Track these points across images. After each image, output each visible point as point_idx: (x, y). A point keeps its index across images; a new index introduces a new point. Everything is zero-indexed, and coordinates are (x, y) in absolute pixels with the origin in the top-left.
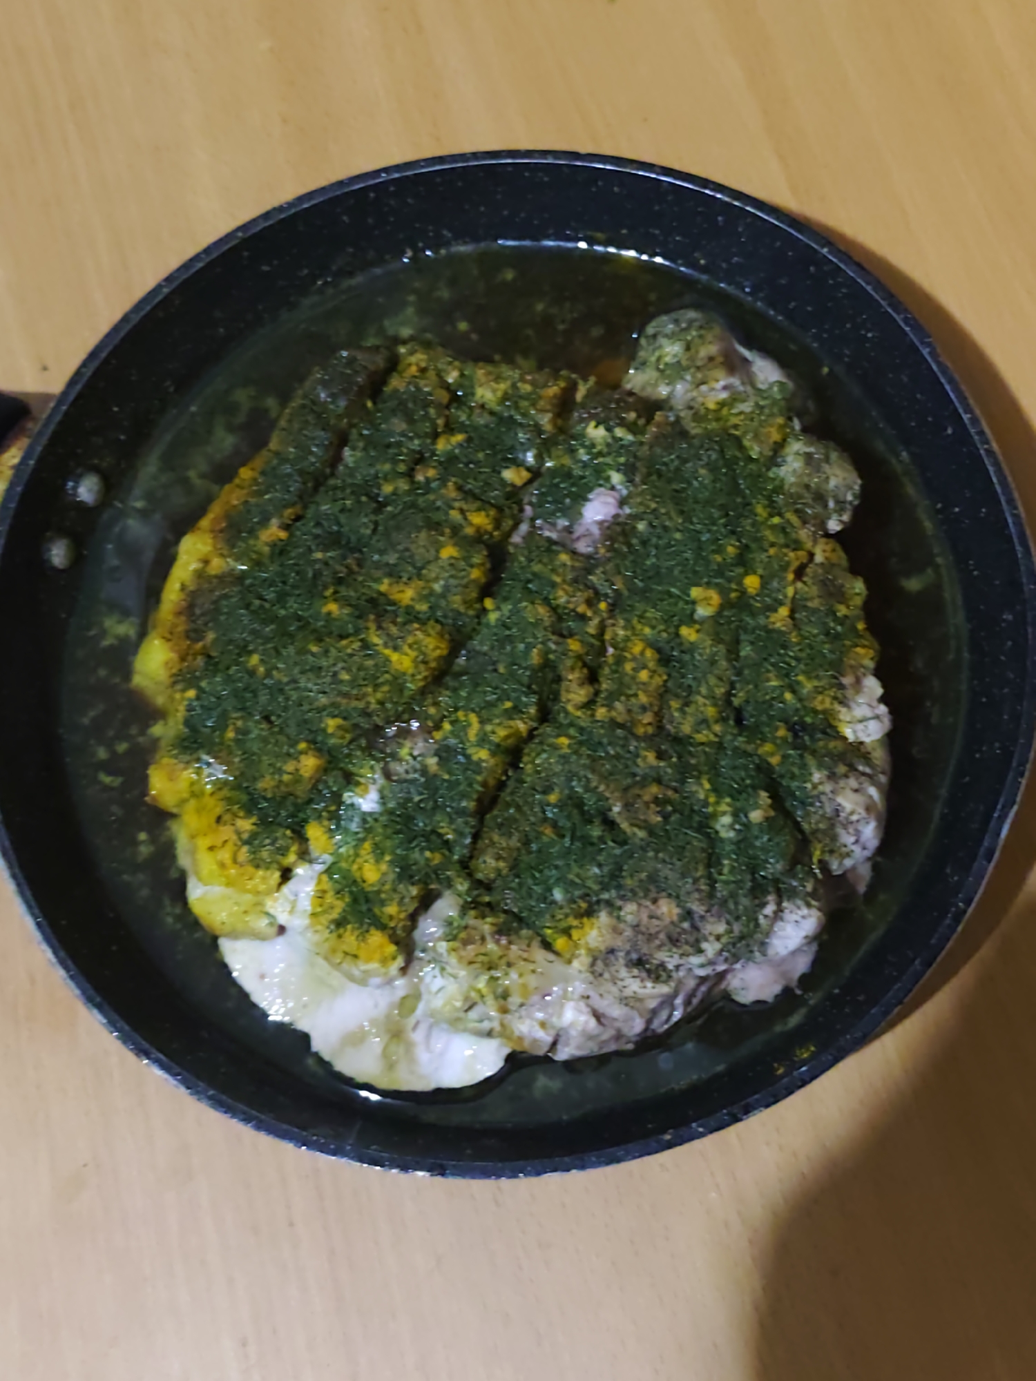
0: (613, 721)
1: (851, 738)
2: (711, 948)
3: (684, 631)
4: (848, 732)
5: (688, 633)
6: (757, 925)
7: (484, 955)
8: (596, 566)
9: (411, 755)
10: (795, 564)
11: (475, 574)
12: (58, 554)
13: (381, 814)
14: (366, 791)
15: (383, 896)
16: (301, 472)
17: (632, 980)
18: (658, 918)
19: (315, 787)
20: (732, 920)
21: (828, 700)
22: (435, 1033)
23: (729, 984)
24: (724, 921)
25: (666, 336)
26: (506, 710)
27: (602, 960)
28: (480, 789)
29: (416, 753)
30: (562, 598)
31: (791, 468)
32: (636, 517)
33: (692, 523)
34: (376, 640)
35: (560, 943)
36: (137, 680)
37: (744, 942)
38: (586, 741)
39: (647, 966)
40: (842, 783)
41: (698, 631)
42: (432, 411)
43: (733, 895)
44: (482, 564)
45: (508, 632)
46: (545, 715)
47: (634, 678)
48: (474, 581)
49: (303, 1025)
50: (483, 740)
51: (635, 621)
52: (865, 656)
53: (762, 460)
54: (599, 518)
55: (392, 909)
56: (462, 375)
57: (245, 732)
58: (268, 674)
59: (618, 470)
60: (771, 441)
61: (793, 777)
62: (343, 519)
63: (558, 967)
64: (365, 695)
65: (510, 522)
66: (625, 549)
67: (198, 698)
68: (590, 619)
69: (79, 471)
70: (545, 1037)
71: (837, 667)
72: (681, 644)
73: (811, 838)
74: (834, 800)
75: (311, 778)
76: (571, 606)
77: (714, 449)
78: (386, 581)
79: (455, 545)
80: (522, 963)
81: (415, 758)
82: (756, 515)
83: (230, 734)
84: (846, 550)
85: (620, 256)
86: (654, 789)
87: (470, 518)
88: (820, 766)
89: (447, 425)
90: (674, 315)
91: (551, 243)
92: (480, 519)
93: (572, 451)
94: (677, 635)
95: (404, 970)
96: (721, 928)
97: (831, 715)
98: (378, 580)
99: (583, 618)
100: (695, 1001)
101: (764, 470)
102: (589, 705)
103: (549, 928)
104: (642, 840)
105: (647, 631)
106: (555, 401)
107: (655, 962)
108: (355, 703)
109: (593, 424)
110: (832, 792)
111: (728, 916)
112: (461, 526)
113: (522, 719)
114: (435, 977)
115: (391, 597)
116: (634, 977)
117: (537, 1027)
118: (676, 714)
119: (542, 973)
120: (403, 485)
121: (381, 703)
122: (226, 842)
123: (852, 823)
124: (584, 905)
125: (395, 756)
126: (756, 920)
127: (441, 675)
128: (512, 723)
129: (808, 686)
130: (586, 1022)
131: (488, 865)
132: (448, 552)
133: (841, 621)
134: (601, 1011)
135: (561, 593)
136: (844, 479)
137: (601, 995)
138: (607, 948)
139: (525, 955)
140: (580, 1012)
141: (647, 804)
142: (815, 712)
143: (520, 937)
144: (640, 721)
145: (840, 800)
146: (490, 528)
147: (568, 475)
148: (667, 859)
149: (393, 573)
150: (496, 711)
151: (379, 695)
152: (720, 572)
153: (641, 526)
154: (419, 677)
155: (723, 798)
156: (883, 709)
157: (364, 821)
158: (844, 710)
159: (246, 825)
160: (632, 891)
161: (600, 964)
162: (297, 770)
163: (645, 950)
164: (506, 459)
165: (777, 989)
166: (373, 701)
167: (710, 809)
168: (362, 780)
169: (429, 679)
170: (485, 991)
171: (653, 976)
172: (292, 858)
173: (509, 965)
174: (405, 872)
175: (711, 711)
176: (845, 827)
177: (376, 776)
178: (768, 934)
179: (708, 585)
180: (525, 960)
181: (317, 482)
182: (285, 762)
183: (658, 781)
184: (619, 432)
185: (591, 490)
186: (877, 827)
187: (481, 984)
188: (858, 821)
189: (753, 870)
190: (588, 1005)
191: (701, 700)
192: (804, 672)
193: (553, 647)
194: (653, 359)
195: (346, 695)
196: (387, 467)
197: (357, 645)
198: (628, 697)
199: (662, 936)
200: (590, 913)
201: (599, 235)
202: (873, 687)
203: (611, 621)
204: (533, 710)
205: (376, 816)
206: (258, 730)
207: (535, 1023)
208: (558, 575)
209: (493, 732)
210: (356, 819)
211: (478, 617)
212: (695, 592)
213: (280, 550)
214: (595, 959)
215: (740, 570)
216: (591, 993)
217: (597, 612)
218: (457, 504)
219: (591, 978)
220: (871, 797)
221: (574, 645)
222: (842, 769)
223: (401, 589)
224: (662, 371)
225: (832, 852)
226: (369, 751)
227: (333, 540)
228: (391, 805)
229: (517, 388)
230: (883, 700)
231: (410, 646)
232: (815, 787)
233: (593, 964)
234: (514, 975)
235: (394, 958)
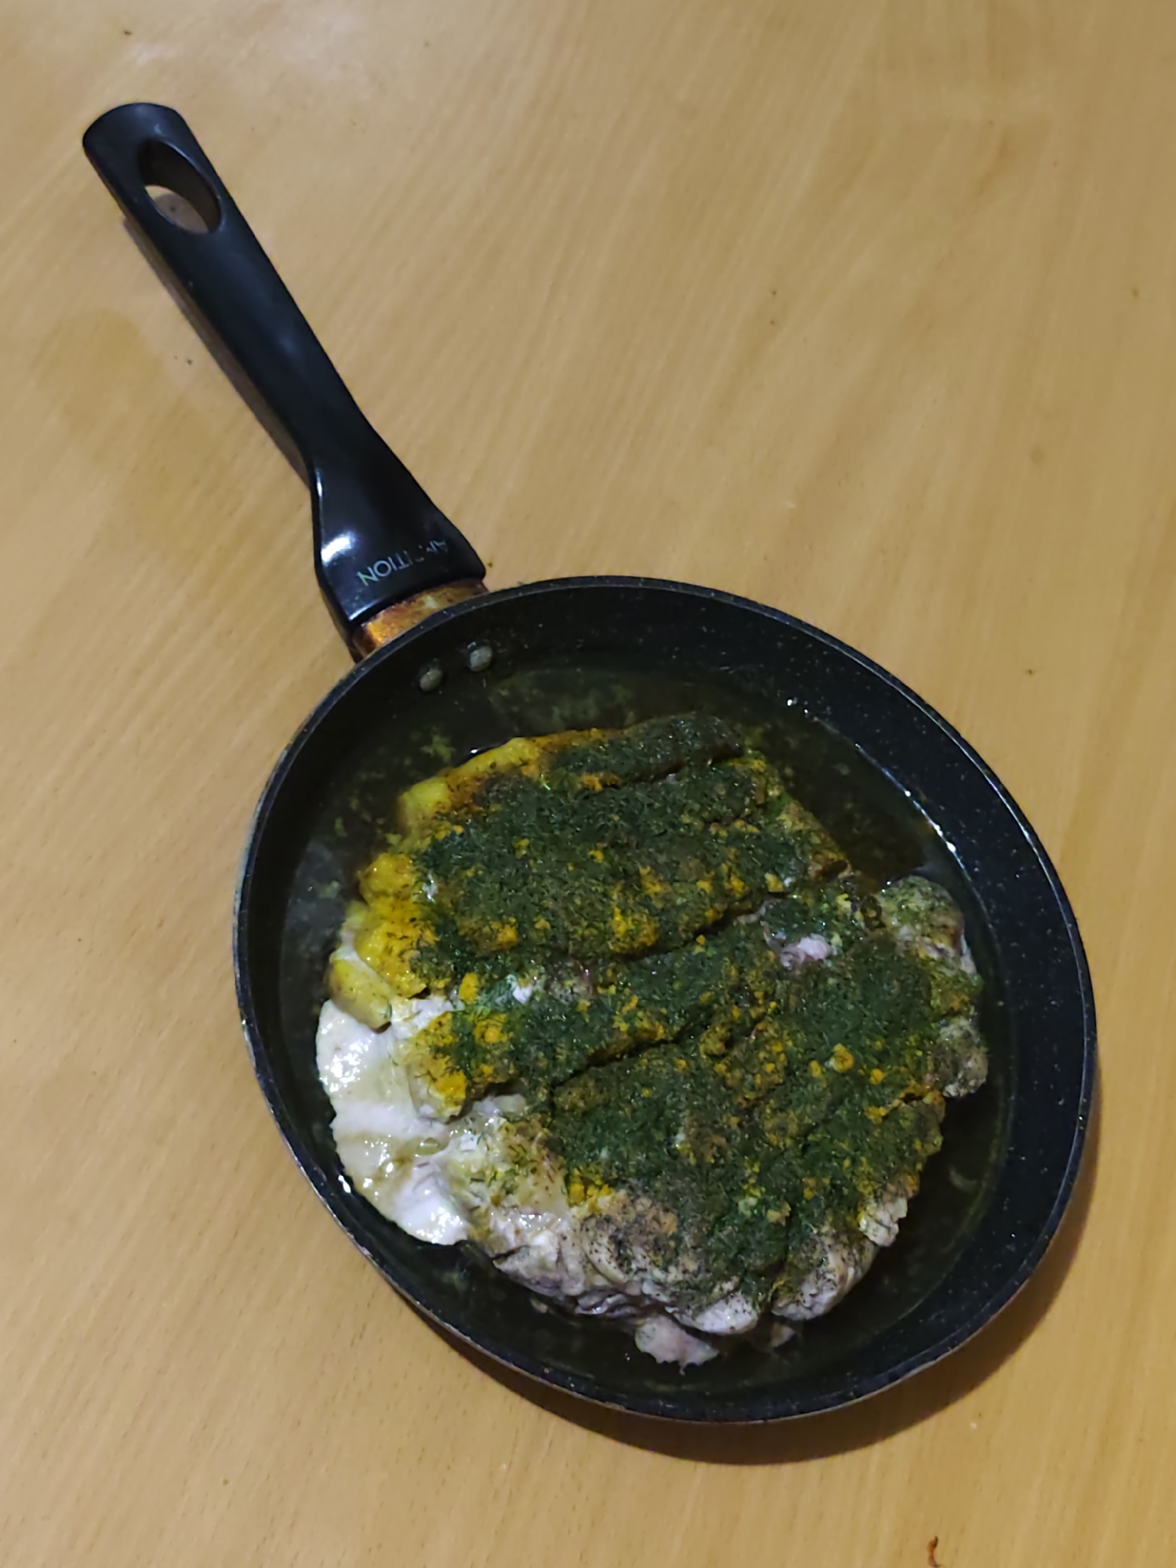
0: (723, 1080)
1: (863, 1227)
2: (674, 1274)
3: (814, 1065)
4: (863, 1223)
5: (815, 1069)
6: (711, 1290)
7: (525, 1151)
8: (787, 979)
9: (572, 989)
10: (910, 1090)
11: (710, 914)
12: (429, 677)
13: (523, 1007)
14: (526, 985)
15: (488, 1057)
16: (638, 762)
17: (606, 1250)
18: (659, 1222)
19: (496, 953)
20: (703, 1268)
21: (870, 1189)
22: (431, 1180)
23: (642, 1325)
24: (698, 1263)
25: (921, 891)
26: (661, 1013)
27: (598, 1220)
28: (604, 1046)
29: (575, 990)
30: (751, 976)
31: (952, 1031)
32: (833, 974)
33: (865, 1007)
34: (615, 897)
35: (577, 1188)
36: (406, 796)
37: (694, 1292)
38: (696, 1075)
39: (622, 1251)
40: (839, 1247)
41: (823, 1073)
42: (747, 800)
43: (719, 1253)
44: (718, 912)
45: (700, 967)
46: (678, 1040)
47: (762, 1064)
48: (705, 918)
49: (336, 1104)
50: (629, 1018)
51: (786, 1032)
52: (911, 1185)
53: (936, 1011)
54: (811, 952)
55: (487, 1069)
56: (779, 798)
57: (481, 880)
58: (525, 859)
59: (841, 937)
60: (952, 1005)
61: (810, 1216)
62: (646, 810)
63: (563, 1201)
64: (579, 924)
65: (750, 906)
66: (812, 984)
67: (461, 835)
68: (759, 1006)
69: (486, 641)
70: (513, 1242)
71: (891, 1175)
72: (806, 1071)
73: (787, 1268)
74: (826, 1253)
75: (500, 944)
76: (753, 987)
77: (914, 976)
78: (649, 869)
79: (712, 885)
80: (545, 1177)
81: (572, 993)
82: (907, 1040)
83: (470, 873)
84: (947, 1110)
85: (927, 820)
86: (723, 1141)
87: (732, 878)
88: (833, 1225)
89: (749, 816)
90: (934, 884)
91: (887, 774)
92: (736, 884)
93: (819, 900)
94: (807, 1063)
95: (453, 1118)
96: (692, 1267)
97: (864, 1201)
98: (644, 866)
99: (753, 1001)
100: (617, 1313)
101: (931, 1018)
102: (715, 1057)
103: (579, 1170)
104: (689, 1164)
105: (790, 1043)
106: (830, 863)
107: (629, 1252)
108: (566, 924)
109: (846, 896)
110: (830, 1246)
111: (703, 1264)
112: (723, 878)
113: (665, 1027)
114: (472, 1139)
115: (643, 882)
116: (609, 1249)
117: (512, 1230)
118: (768, 1111)
119: (550, 1195)
120: (698, 824)
121: (583, 937)
122: (405, 937)
123: (825, 1278)
124: (615, 1175)
125: (561, 980)
126: (714, 1286)
127: (630, 957)
128: (657, 1023)
129: (865, 1167)
130: (550, 1254)
131: (570, 1098)
132: (704, 885)
133: (913, 1152)
134: (564, 1255)
135: (754, 973)
136: (979, 1069)
137: (574, 1245)
138: (607, 1215)
139: (551, 1173)
140: (552, 1243)
141: (713, 1145)
142: (855, 1189)
143: (556, 1158)
144: (743, 1093)
145: (830, 1256)
146: (738, 896)
147: (805, 912)
148: (696, 1191)
149: (656, 868)
150: (653, 1007)
151: (587, 932)
152: (862, 1050)
153: (831, 981)
154: (621, 944)
155: (761, 1185)
156: (896, 1228)
157: (509, 1002)
158: (874, 1205)
159: (430, 937)
160: (656, 1192)
161: (593, 1222)
162: (498, 931)
163: (631, 1238)
164: (773, 869)
165: (670, 1357)
166: (580, 932)
167: (745, 1187)
168: (527, 976)
169: (624, 952)
170: (499, 1176)
171: (620, 1261)
172: (441, 984)
173: (534, 1171)
174: (516, 1054)
175: (793, 1128)
176: (818, 1276)
177: (538, 982)
178: (710, 1304)
179: (851, 1051)
180: (549, 1177)
181: (644, 776)
182: (494, 921)
183: (728, 1140)
184: (858, 915)
185: (815, 932)
186: (835, 1298)
187: (502, 1169)
188: (829, 1280)
189: (742, 1250)
190: (559, 1244)
191: (792, 1114)
192: (868, 1158)
193: (723, 1002)
194: (900, 898)
195: (569, 913)
196: (697, 807)
197: (600, 889)
198: (747, 1072)
199: (651, 1238)
200: (614, 1184)
201: (923, 797)
202: (901, 1208)
203: (770, 1019)
204: (676, 1029)
205: (520, 1006)
206: (490, 885)
207: (513, 1226)
208: (760, 961)
209: (641, 1020)
210: (504, 997)
211: (686, 942)
212: (839, 1048)
213: (587, 794)
214: (592, 1216)
215: (876, 1062)
216: (569, 1238)
217: (766, 1005)
218: (730, 864)
219: (578, 1227)
220: (847, 1274)
221: (736, 1013)
222: (844, 1238)
223: (655, 882)
224: (900, 910)
225: (791, 1290)
226: (547, 963)
227: (630, 817)
228: (534, 1007)
229: (810, 836)
230: (900, 1222)
231: (633, 920)
232: (819, 1234)
233: (586, 1219)
234: (531, 1178)
235: (456, 1104)
